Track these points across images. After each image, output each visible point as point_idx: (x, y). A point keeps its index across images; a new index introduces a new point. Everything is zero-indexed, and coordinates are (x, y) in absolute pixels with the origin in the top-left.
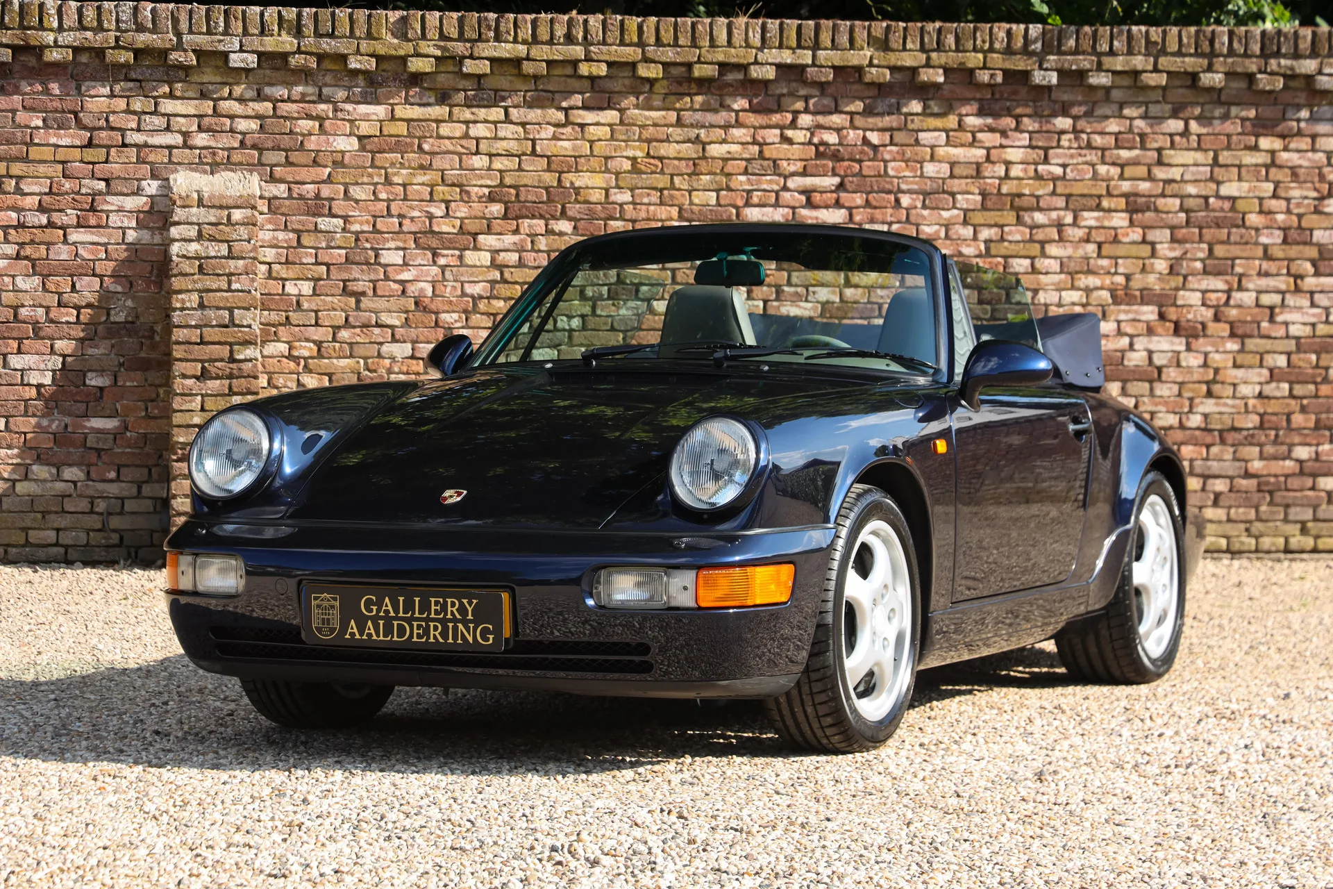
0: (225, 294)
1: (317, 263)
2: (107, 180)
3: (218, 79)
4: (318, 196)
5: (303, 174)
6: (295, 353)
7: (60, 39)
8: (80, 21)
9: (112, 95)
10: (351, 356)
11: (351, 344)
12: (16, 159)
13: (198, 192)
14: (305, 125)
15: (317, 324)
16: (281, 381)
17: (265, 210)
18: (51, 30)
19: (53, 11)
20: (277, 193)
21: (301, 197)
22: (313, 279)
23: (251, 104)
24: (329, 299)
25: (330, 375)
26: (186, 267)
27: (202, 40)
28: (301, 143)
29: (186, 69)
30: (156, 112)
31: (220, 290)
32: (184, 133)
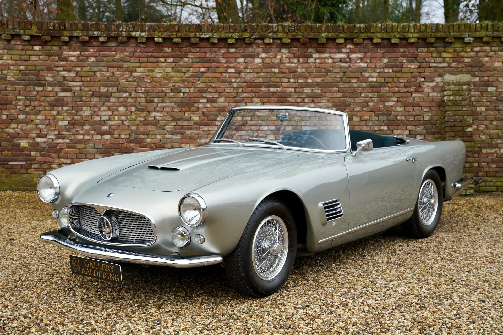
0: (462, 112)
1: (487, 101)
2: (424, 78)
3: (460, 46)
4: (488, 81)
5: (484, 74)
6: (479, 129)
7: (414, 35)
8: (420, 30)
9: (427, 52)
10: (496, 129)
11: (496, 125)
12: (399, 72)
13: (452, 81)
14: (487, 59)
15: (486, 120)
16: (475, 137)
17: (472, 85)
18: (412, 33)
19: (412, 27)
20: (476, 81)
21: (483, 81)
22: (486, 106)
23: (470, 53)
24: (490, 112)
25: (489, 135)
26: (450, 104)
27: (457, 34)
28: (484, 65)
29: (450, 43)
30: (440, 57)
31: (460, 110)
32: (448, 63)
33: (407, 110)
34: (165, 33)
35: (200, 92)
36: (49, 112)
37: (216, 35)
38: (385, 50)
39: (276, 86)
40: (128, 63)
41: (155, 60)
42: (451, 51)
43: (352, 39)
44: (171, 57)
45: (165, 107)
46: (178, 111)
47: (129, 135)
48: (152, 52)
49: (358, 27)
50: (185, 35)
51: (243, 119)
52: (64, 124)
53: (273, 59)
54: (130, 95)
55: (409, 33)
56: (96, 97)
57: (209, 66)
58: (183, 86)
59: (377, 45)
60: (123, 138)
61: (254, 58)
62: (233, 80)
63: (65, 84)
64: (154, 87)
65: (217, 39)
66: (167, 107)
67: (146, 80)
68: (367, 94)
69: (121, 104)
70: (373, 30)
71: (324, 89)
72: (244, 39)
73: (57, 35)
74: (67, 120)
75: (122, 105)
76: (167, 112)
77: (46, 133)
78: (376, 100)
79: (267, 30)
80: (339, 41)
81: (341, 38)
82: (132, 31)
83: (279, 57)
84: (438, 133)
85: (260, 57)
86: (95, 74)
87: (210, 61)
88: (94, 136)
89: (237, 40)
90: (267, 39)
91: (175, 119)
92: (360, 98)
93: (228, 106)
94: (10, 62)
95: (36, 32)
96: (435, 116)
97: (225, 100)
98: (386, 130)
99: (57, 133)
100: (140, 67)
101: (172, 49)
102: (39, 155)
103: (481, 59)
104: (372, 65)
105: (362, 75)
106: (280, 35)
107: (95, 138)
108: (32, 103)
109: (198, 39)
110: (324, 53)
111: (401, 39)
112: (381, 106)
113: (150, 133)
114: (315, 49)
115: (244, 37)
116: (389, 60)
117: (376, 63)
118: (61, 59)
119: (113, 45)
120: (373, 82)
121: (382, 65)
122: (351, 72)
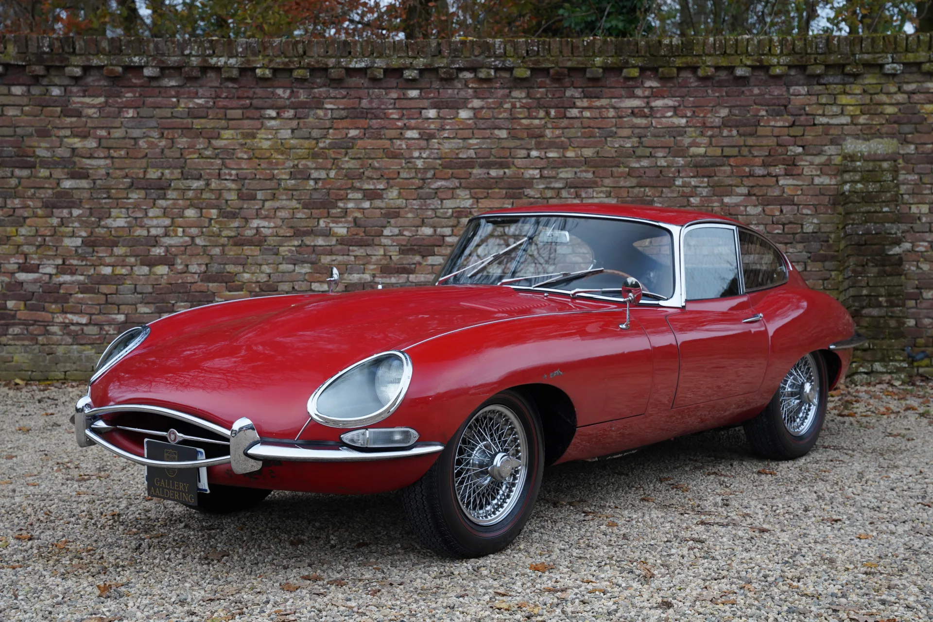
0: (880, 215)
2: (803, 147)
3: (874, 81)
5: (926, 138)
6: (917, 249)
7: (781, 61)
8: (793, 49)
9: (809, 94)
12: (751, 135)
13: (861, 152)
14: (930, 107)
15: (930, 231)
16: (907, 266)
17: (900, 161)
18: (776, 55)
19: (777, 44)
20: (909, 151)
21: (923, 153)
22: (930, 204)
23: (895, 96)
26: (855, 198)
27: (866, 56)
28: (925, 119)
29: (856, 76)
30: (835, 104)
31: (875, 212)
32: (852, 116)
33: (768, 211)
34: (278, 60)
35: (349, 179)
36: (44, 220)
37: (380, 63)
38: (724, 91)
39: (502, 166)
40: (203, 121)
41: (257, 114)
42: (858, 92)
43: (655, 70)
44: (290, 107)
45: (278, 208)
46: (304, 216)
47: (207, 265)
48: (251, 98)
49: (667, 45)
50: (318, 62)
51: (435, 231)
52: (74, 244)
53: (497, 110)
54: (208, 185)
55: (772, 55)
56: (138, 188)
57: (366, 126)
58: (314, 166)
59: (706, 78)
60: (193, 271)
61: (458, 109)
62: (416, 154)
63: (75, 163)
64: (256, 169)
65: (382, 71)
66: (283, 208)
67: (240, 155)
68: (688, 179)
69: (188, 202)
70: (697, 50)
71: (600, 171)
72: (436, 70)
73: (57, 64)
74: (80, 236)
75: (192, 206)
76: (283, 220)
77: (37, 262)
79: (483, 52)
80: (628, 73)
81: (634, 67)
82: (210, 56)
83: (507, 106)
84: (833, 258)
85: (470, 106)
86: (136, 144)
87: (369, 116)
88: (135, 268)
89: (421, 71)
90: (483, 70)
91: (298, 233)
92: (673, 188)
93: (406, 206)
95: (15, 59)
96: (826, 223)
97: (400, 193)
99: (60, 262)
100: (227, 128)
101: (292, 92)
102: (22, 307)
103: (919, 106)
104: (697, 122)
105: (675, 142)
106: (509, 62)
107: (137, 273)
108: (9, 201)
109: (343, 71)
110: (598, 98)
111: (753, 68)
112: (716, 204)
113: (249, 261)
114: (580, 90)
115: (436, 66)
116: (730, 111)
117: (704, 117)
118: (67, 112)
119: (173, 83)
120: (699, 155)
121: (717, 121)
122: (655, 136)
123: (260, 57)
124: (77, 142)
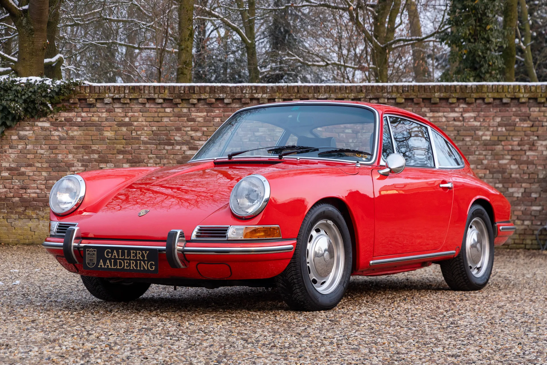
38: (498, 109)
43: (464, 99)
50: (304, 96)
55: (520, 93)
59: (489, 103)
63: (192, 143)
67: (267, 140)
68: (481, 152)
70: (484, 90)
73: (187, 98)
78: (490, 158)
79: (382, 91)
80: (450, 101)
81: (453, 98)
90: (382, 99)
92: (474, 156)
94: (144, 123)
98: (501, 188)
100: (262, 127)
104: (485, 124)
105: (475, 133)
106: (394, 96)
108: (162, 161)
110: (437, 112)
111: (512, 99)
112: (495, 164)
114: (429, 108)
115: (359, 97)
116: (502, 119)
117: (489, 122)
118: (189, 120)
119: (237, 106)
120: (487, 140)
121: (496, 124)
122: (464, 130)
123: (278, 94)
124: (193, 134)
